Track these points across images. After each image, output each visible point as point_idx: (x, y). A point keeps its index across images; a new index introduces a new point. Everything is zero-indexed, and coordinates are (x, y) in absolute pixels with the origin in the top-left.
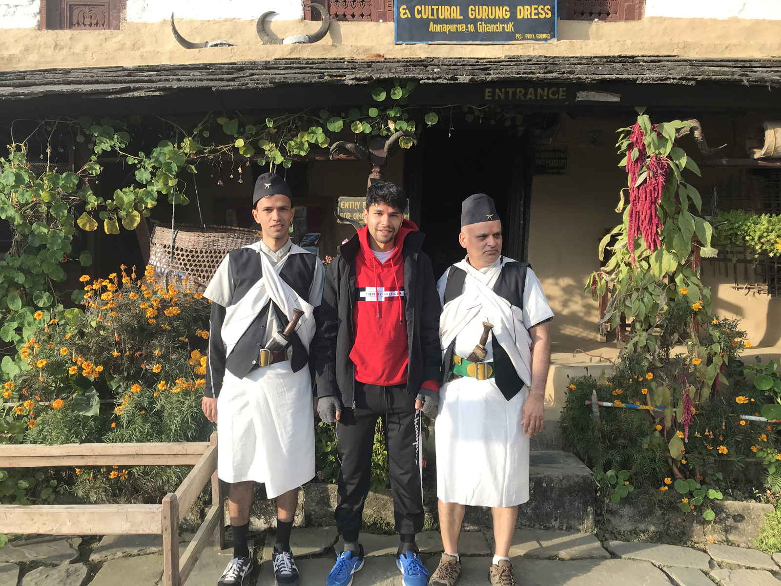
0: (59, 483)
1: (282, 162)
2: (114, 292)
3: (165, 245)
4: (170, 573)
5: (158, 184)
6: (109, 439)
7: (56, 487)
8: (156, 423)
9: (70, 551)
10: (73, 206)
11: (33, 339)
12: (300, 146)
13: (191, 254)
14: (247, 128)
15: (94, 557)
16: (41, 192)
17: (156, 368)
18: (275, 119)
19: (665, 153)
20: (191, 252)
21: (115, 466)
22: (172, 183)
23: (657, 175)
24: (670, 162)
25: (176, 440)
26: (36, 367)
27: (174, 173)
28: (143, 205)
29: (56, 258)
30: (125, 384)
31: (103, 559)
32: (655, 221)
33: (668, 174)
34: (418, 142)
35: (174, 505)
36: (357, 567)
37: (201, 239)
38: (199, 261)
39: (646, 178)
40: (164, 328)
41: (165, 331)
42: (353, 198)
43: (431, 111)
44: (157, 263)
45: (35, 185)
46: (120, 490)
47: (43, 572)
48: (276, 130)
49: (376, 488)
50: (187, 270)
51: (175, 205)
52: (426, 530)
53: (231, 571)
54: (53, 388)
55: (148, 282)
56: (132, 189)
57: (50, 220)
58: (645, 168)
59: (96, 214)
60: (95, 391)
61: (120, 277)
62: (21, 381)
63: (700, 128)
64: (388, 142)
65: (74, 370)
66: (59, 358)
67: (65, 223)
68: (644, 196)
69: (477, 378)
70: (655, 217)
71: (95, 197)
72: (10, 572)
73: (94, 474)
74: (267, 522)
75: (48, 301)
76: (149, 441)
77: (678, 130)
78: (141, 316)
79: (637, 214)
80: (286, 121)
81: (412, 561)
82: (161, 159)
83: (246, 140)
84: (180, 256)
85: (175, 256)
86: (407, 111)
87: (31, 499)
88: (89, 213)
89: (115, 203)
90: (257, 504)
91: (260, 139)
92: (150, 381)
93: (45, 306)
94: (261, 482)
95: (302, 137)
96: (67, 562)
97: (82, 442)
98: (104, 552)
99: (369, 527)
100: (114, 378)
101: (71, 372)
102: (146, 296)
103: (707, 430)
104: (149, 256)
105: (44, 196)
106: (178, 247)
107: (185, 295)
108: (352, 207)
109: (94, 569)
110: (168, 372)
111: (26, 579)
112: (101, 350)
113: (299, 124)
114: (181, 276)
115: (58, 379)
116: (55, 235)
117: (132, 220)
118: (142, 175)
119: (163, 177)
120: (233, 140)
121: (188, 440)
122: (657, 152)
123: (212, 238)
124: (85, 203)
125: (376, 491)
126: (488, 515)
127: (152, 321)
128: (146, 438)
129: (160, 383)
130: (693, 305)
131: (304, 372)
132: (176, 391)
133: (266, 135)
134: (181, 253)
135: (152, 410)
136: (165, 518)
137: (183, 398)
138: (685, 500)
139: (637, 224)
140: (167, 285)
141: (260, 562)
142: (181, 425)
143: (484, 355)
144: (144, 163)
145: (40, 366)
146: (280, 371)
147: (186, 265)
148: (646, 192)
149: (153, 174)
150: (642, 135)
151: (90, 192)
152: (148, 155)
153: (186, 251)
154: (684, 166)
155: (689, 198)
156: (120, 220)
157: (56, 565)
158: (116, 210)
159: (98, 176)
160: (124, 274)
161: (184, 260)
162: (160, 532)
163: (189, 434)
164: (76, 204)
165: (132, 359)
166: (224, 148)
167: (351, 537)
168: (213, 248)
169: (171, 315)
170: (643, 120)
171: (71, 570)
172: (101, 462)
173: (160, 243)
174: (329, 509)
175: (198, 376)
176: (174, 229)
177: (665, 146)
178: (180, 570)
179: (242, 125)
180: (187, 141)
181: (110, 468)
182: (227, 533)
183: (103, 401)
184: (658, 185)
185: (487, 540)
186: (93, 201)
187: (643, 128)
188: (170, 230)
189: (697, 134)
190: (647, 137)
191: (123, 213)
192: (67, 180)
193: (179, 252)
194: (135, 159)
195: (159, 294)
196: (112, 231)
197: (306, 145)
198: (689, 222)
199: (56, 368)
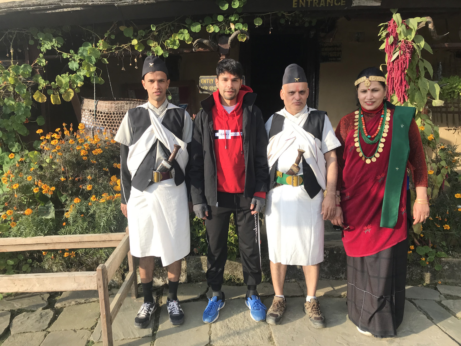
0: (33, 261)
1: (162, 54)
2: (59, 140)
3: (91, 110)
4: (105, 314)
5: (84, 71)
6: (62, 233)
7: (32, 263)
8: (91, 222)
9: (42, 302)
10: (30, 87)
11: (9, 171)
12: (174, 43)
13: (107, 115)
14: (139, 32)
15: (58, 305)
16: (8, 78)
17: (88, 187)
18: (156, 26)
19: (410, 39)
20: (107, 114)
21: (67, 249)
22: (93, 69)
23: (406, 53)
24: (414, 44)
25: (105, 232)
26: (13, 189)
27: (94, 63)
28: (75, 85)
29: (21, 121)
30: (70, 199)
31: (63, 306)
32: (404, 83)
33: (413, 51)
34: (250, 37)
35: (104, 272)
36: (221, 306)
37: (113, 105)
38: (113, 120)
39: (398, 56)
40: (93, 162)
41: (93, 164)
42: (209, 76)
43: (257, 17)
44: (86, 122)
45: (4, 73)
46: (71, 264)
47: (26, 315)
48: (158, 33)
49: (231, 257)
50: (105, 125)
51: (95, 84)
52: (263, 282)
53: (143, 311)
54: (25, 203)
55: (80, 133)
56: (67, 74)
57: (16, 96)
58: (397, 49)
59: (45, 91)
60: (51, 203)
61: (62, 131)
62: (4, 198)
63: (432, 22)
64: (230, 38)
65: (37, 190)
66: (27, 183)
67: (25, 98)
68: (397, 67)
69: (293, 185)
70: (404, 81)
71: (43, 80)
72: (4, 317)
73: (54, 254)
74: (163, 281)
75: (18, 148)
76: (87, 233)
77: (419, 23)
78: (78, 155)
79: (392, 79)
80: (164, 27)
81: (256, 301)
82: (84, 54)
83: (138, 40)
84: (100, 117)
85: (97, 117)
86: (242, 17)
87: (16, 271)
88: (41, 91)
89: (57, 84)
90: (157, 270)
91: (148, 39)
92: (86, 196)
93: (17, 151)
94: (159, 256)
95: (175, 37)
96: (41, 309)
97: (45, 235)
98: (63, 302)
99: (227, 281)
100: (63, 195)
101: (36, 192)
102: (80, 142)
103: (437, 215)
104: (81, 117)
105: (11, 80)
106: (98, 111)
107: (105, 142)
108: (208, 82)
109: (58, 312)
110: (97, 190)
111: (15, 320)
112: (54, 177)
113: (172, 28)
114: (102, 130)
115: (28, 196)
116: (19, 105)
117: (69, 95)
118: (73, 65)
119: (86, 66)
120: (130, 40)
121: (112, 232)
122: (405, 38)
123: (120, 104)
124: (37, 85)
125: (230, 259)
126: (301, 272)
127: (84, 158)
128: (85, 231)
129: (92, 197)
130: (428, 137)
131: (183, 186)
132: (102, 201)
133: (151, 36)
134: (101, 115)
135: (88, 214)
136: (99, 280)
137: (107, 206)
138: (424, 259)
139: (392, 86)
140: (93, 136)
141: (161, 305)
142: (107, 223)
143: (298, 170)
144: (74, 57)
145: (15, 188)
146: (167, 185)
147: (104, 122)
148: (398, 65)
149: (80, 65)
150: (395, 28)
151: (41, 77)
152: (76, 53)
153: (104, 113)
154: (422, 46)
155: (425, 69)
156: (60, 95)
157: (34, 311)
158: (58, 88)
159: (44, 66)
160: (65, 128)
161: (103, 119)
162: (96, 289)
163: (112, 228)
164: (32, 86)
165: (73, 182)
166: (125, 46)
167: (217, 288)
168: (120, 111)
169: (97, 154)
170: (397, 17)
171: (43, 313)
172: (58, 247)
173: (87, 109)
174: (202, 271)
175: (116, 192)
176: (96, 99)
177: (410, 34)
178: (111, 311)
179: (135, 31)
180: (101, 42)
181: (64, 251)
182: (139, 288)
183: (57, 210)
184: (406, 60)
185: (300, 287)
186: (42, 83)
187: (396, 22)
188: (93, 100)
189: (430, 26)
190: (399, 28)
191: (62, 91)
192: (25, 69)
193: (99, 114)
194: (67, 55)
195: (88, 142)
196: (56, 102)
197: (178, 42)
198: (425, 84)
199: (25, 189)
